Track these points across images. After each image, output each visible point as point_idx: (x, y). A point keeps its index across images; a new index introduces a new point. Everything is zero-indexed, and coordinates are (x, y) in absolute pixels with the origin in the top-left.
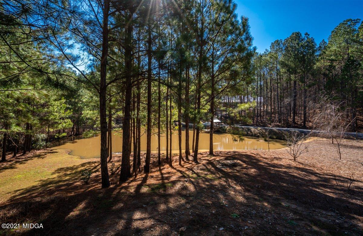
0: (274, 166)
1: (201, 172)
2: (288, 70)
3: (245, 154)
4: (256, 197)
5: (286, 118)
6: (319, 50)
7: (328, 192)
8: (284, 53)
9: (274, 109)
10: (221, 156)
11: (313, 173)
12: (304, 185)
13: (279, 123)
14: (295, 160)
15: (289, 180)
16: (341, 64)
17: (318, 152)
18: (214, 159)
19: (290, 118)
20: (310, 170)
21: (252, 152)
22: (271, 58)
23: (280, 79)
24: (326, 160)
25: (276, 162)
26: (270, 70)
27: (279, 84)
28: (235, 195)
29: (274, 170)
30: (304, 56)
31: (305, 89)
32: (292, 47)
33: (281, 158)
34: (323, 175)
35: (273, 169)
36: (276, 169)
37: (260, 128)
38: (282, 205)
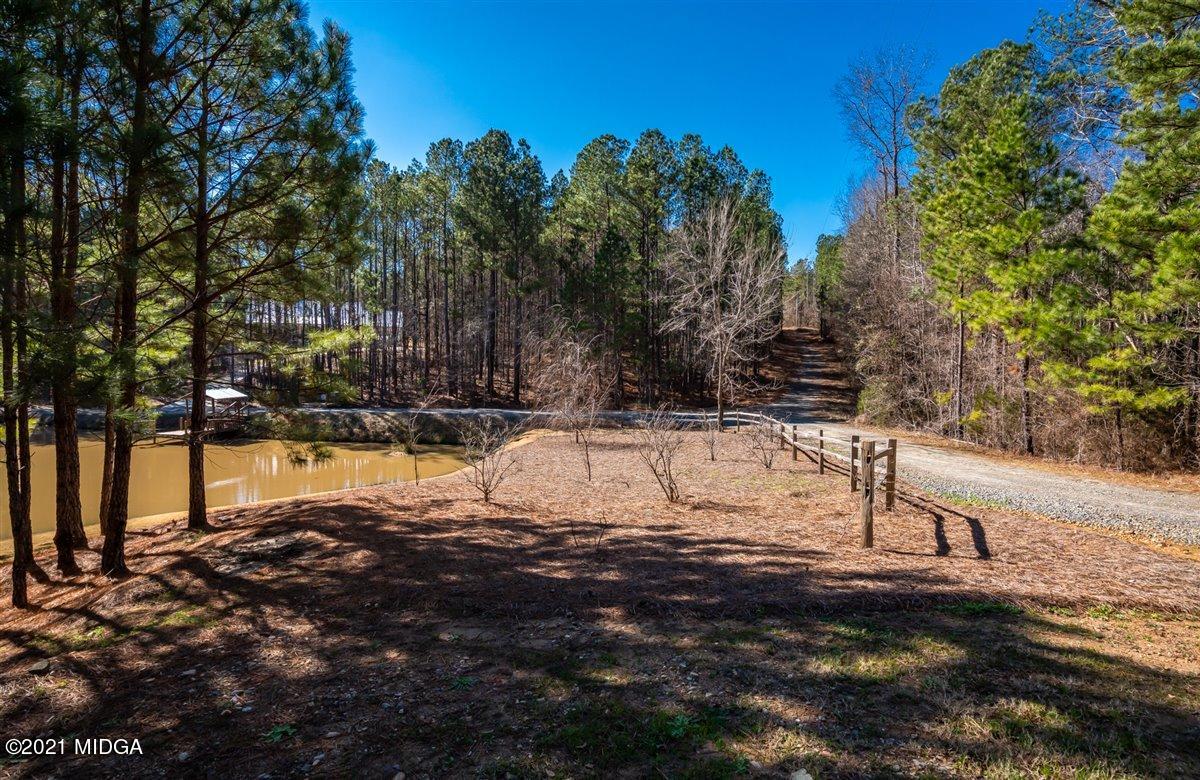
0: (428, 528)
1: (135, 609)
2: (476, 237)
3: (335, 504)
4: (363, 642)
5: (469, 378)
6: (552, 194)
7: (557, 569)
8: (466, 182)
9: (436, 350)
10: (243, 528)
11: (527, 527)
12: (505, 565)
13: (451, 395)
14: (487, 500)
15: (465, 560)
16: (596, 240)
17: (544, 469)
18: (210, 546)
19: (481, 378)
20: (522, 520)
21: (362, 494)
22: (428, 189)
23: (454, 260)
24: (562, 488)
25: (434, 514)
26: (426, 229)
27: (450, 276)
28: (285, 658)
29: (428, 540)
30: (517, 203)
31: (517, 297)
32: (486, 170)
33: (450, 501)
34: (551, 527)
35: (422, 540)
36: (433, 536)
37: (392, 414)
38: (441, 640)
